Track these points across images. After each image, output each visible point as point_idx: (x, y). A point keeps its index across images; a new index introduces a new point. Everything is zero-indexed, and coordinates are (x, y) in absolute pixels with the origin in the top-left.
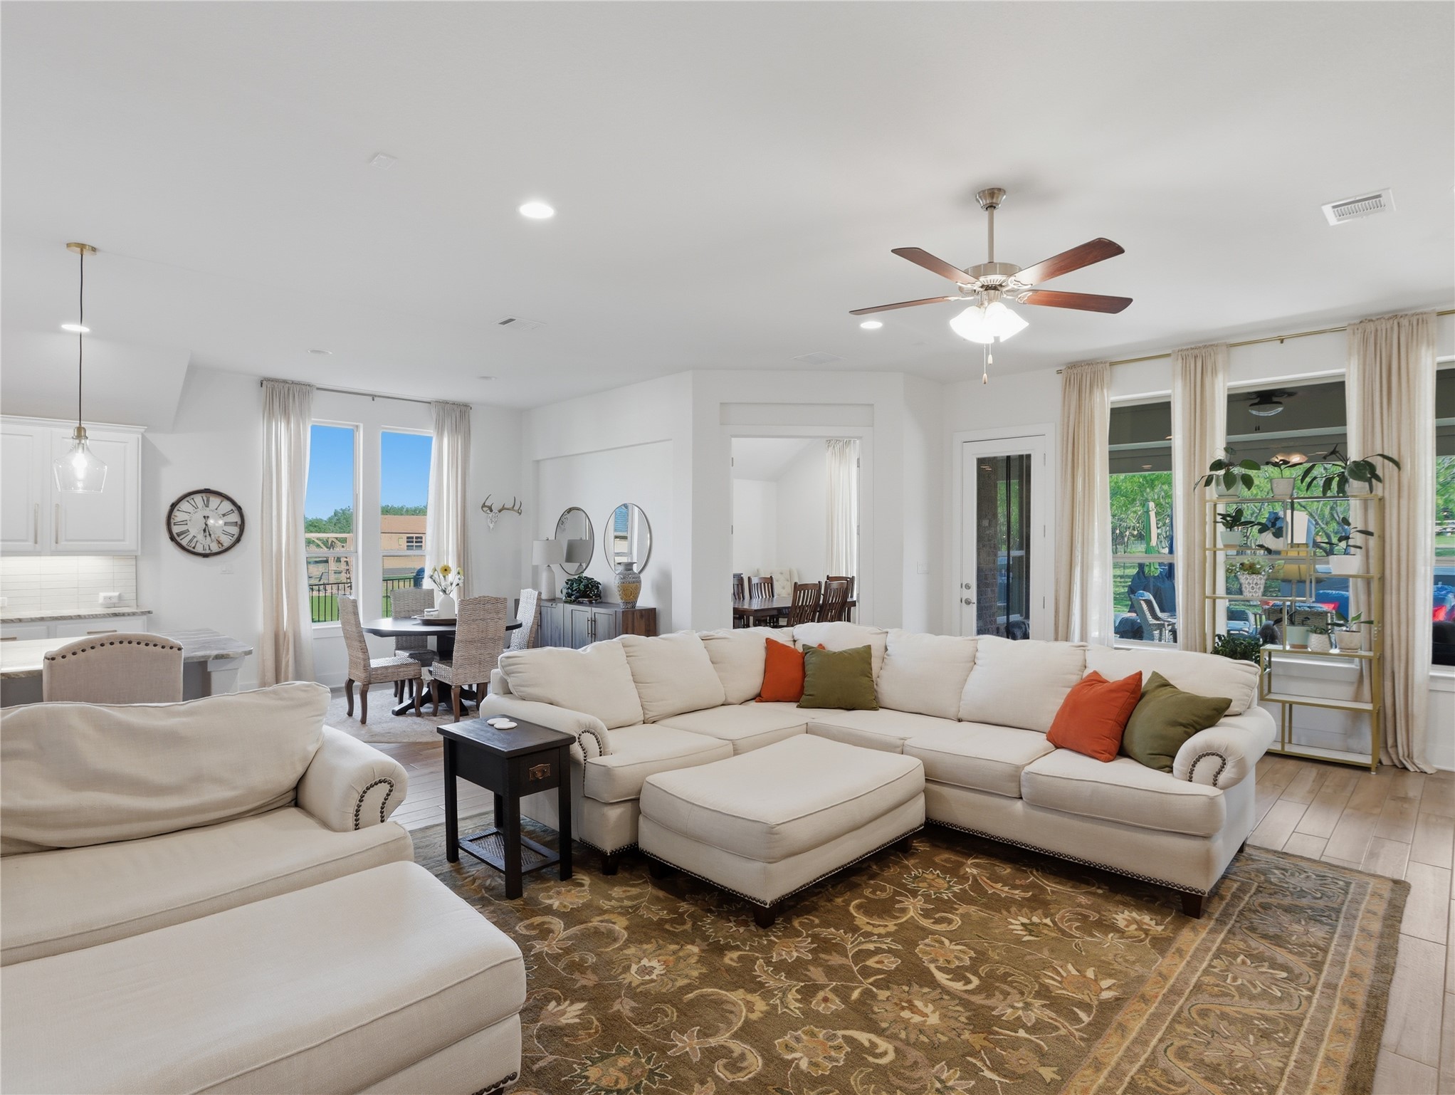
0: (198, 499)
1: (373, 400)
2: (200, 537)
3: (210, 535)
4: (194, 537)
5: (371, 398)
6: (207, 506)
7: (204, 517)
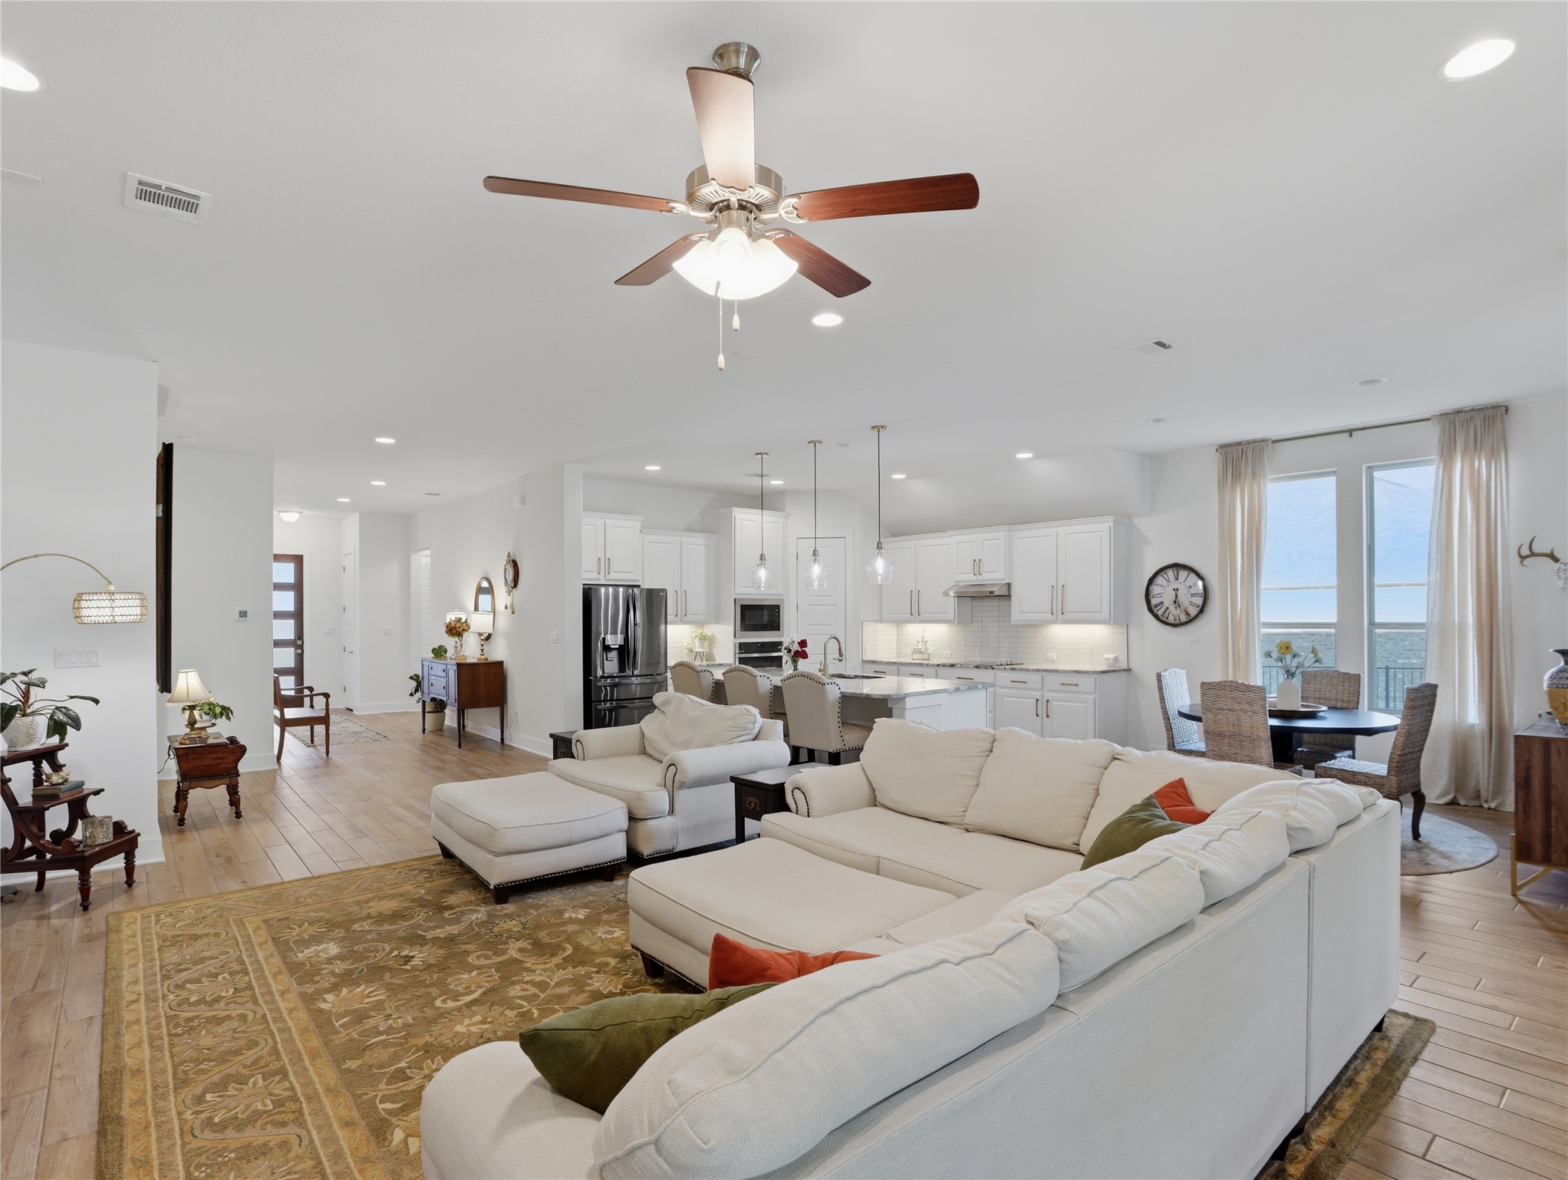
0: (1170, 573)
1: (1351, 436)
2: (1172, 608)
3: (1179, 606)
4: (1167, 608)
5: (1348, 434)
6: (1177, 579)
7: (1174, 590)
